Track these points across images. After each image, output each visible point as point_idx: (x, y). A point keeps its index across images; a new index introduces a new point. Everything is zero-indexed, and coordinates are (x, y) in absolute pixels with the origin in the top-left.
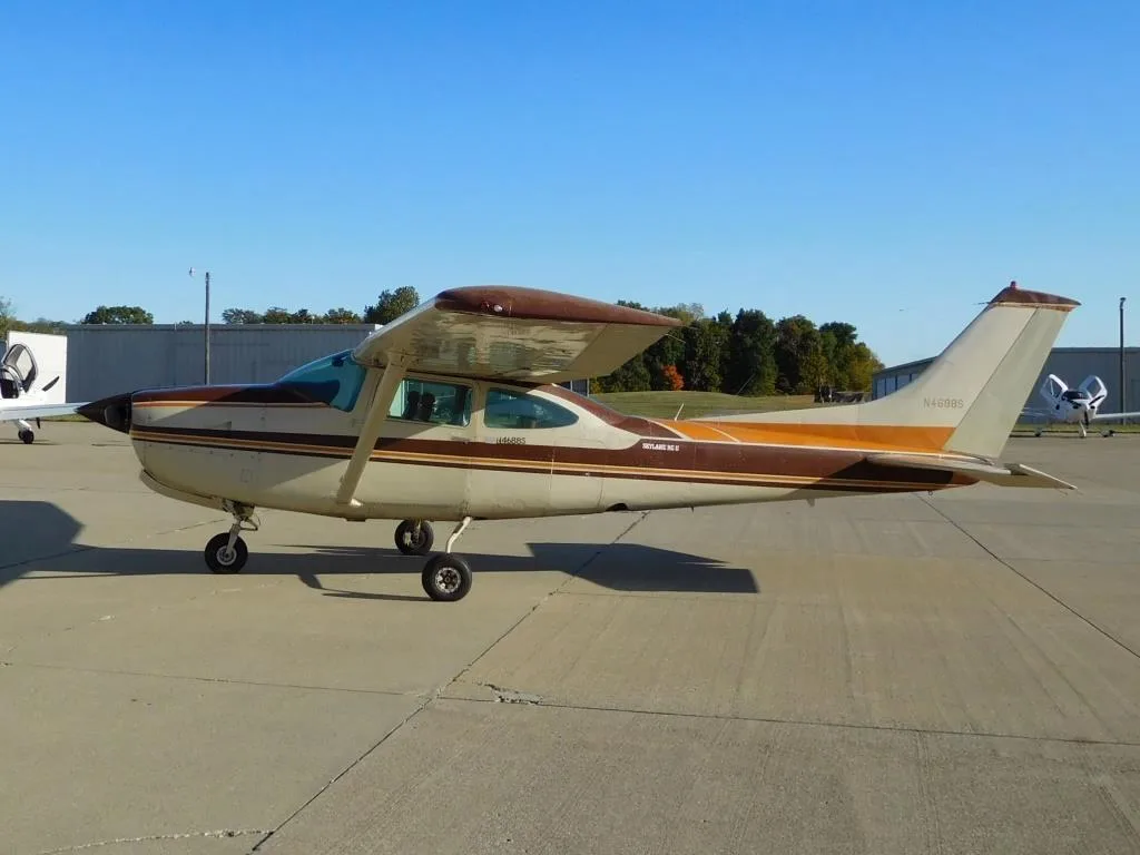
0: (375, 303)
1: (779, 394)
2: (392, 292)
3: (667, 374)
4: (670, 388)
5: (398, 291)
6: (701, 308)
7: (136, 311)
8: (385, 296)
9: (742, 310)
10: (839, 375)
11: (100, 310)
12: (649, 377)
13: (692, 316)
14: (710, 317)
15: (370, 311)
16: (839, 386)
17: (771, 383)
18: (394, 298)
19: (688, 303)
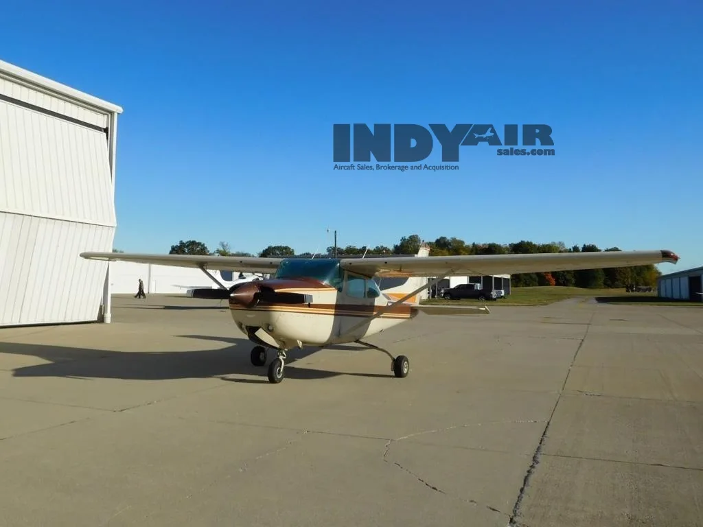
0: (398, 243)
1: (605, 288)
2: (407, 238)
3: (547, 277)
4: (548, 284)
5: (410, 237)
6: (563, 244)
7: (286, 248)
8: (403, 239)
9: (584, 245)
10: (637, 278)
11: (270, 248)
12: (537, 279)
13: (558, 248)
14: (568, 248)
15: (396, 247)
16: (637, 284)
17: (601, 282)
18: (408, 241)
19: (557, 241)
